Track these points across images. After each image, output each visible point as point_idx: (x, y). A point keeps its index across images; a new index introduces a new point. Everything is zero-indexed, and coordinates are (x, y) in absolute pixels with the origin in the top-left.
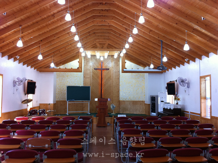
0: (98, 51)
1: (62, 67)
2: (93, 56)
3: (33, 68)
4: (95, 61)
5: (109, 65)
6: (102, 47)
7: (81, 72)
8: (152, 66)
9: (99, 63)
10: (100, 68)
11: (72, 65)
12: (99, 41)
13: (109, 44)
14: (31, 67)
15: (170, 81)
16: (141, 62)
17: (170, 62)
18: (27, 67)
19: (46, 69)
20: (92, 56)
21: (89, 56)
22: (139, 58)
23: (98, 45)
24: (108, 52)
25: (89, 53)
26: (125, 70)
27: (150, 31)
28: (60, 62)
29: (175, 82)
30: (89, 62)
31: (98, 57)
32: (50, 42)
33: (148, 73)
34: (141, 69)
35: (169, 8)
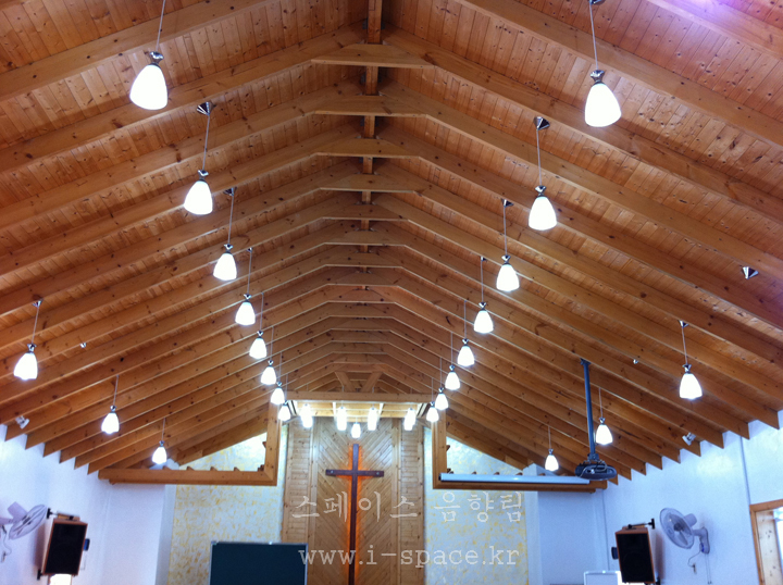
0: (342, 402)
1: (200, 464)
2: (324, 422)
3: (85, 468)
4: (329, 440)
5: (382, 458)
6: (358, 388)
7: (273, 483)
8: (552, 463)
9: (343, 450)
10: (350, 468)
11: (240, 458)
12: (348, 366)
13: (383, 377)
14: (78, 464)
15: (626, 524)
16: (510, 447)
17: (621, 447)
18: (61, 461)
19: (137, 473)
20: (317, 420)
21: (307, 422)
22: (500, 432)
23: (342, 379)
24: (381, 405)
25: (308, 411)
26: (445, 476)
27: (539, 326)
28: (191, 445)
29: (650, 527)
30: (306, 445)
31: (341, 426)
32: (157, 364)
33: (536, 493)
34: (509, 473)
35: (611, 237)
